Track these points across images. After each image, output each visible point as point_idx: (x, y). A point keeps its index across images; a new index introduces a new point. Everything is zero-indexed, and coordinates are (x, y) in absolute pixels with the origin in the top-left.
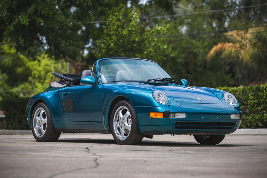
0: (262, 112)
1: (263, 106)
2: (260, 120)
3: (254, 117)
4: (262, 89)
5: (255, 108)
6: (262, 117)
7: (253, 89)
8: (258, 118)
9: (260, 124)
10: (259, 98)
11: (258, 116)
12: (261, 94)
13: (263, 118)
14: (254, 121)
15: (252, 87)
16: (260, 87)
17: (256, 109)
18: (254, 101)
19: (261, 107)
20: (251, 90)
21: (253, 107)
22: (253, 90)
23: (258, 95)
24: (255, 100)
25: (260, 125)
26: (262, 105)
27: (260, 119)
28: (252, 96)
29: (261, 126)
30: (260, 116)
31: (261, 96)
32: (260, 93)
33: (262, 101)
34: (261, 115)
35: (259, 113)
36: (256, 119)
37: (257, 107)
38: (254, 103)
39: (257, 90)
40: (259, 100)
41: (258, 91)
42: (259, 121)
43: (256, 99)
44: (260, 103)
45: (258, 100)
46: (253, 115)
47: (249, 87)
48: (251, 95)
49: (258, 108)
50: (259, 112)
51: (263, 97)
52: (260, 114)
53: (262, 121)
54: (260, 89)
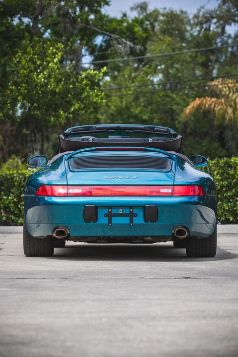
0: (233, 198)
1: (235, 190)
2: (231, 211)
3: (222, 207)
4: (234, 164)
5: (224, 193)
6: (234, 206)
7: (220, 164)
8: (229, 208)
9: (230, 218)
10: (229, 178)
11: (228, 206)
12: (232, 172)
13: (235, 208)
14: (222, 213)
15: (218, 162)
16: (230, 162)
17: (225, 195)
18: (222, 183)
19: (232, 191)
20: (217, 166)
21: (221, 192)
22: (221, 166)
23: (228, 173)
24: (223, 181)
25: (231, 220)
26: (233, 188)
27: (231, 209)
28: (219, 176)
29: (233, 220)
30: (231, 206)
31: (231, 175)
32: (231, 170)
33: (234, 183)
34: (232, 204)
35: (229, 201)
36: (224, 209)
37: (226, 191)
38: (222, 186)
39: (227, 165)
40: (229, 180)
41: (228, 167)
42: (229, 213)
43: (225, 180)
44: (231, 185)
45: (227, 181)
46: (221, 204)
47: (214, 161)
48: (217, 174)
49: (228, 194)
50: (229, 199)
51: (235, 177)
52: (231, 202)
53: (233, 212)
54: (231, 164)
